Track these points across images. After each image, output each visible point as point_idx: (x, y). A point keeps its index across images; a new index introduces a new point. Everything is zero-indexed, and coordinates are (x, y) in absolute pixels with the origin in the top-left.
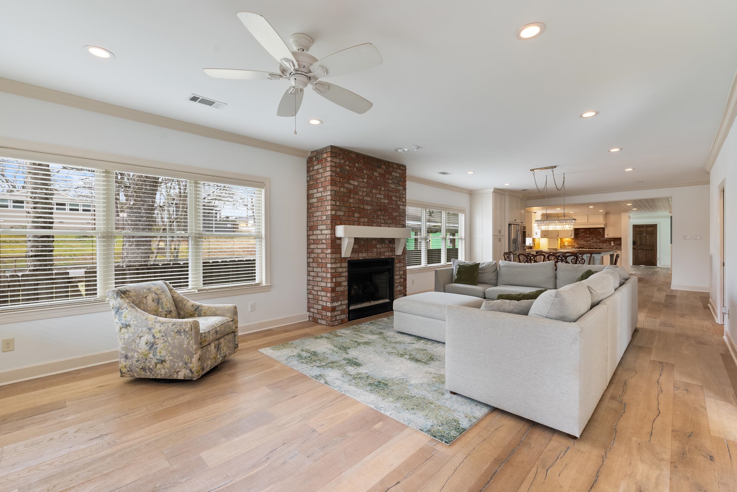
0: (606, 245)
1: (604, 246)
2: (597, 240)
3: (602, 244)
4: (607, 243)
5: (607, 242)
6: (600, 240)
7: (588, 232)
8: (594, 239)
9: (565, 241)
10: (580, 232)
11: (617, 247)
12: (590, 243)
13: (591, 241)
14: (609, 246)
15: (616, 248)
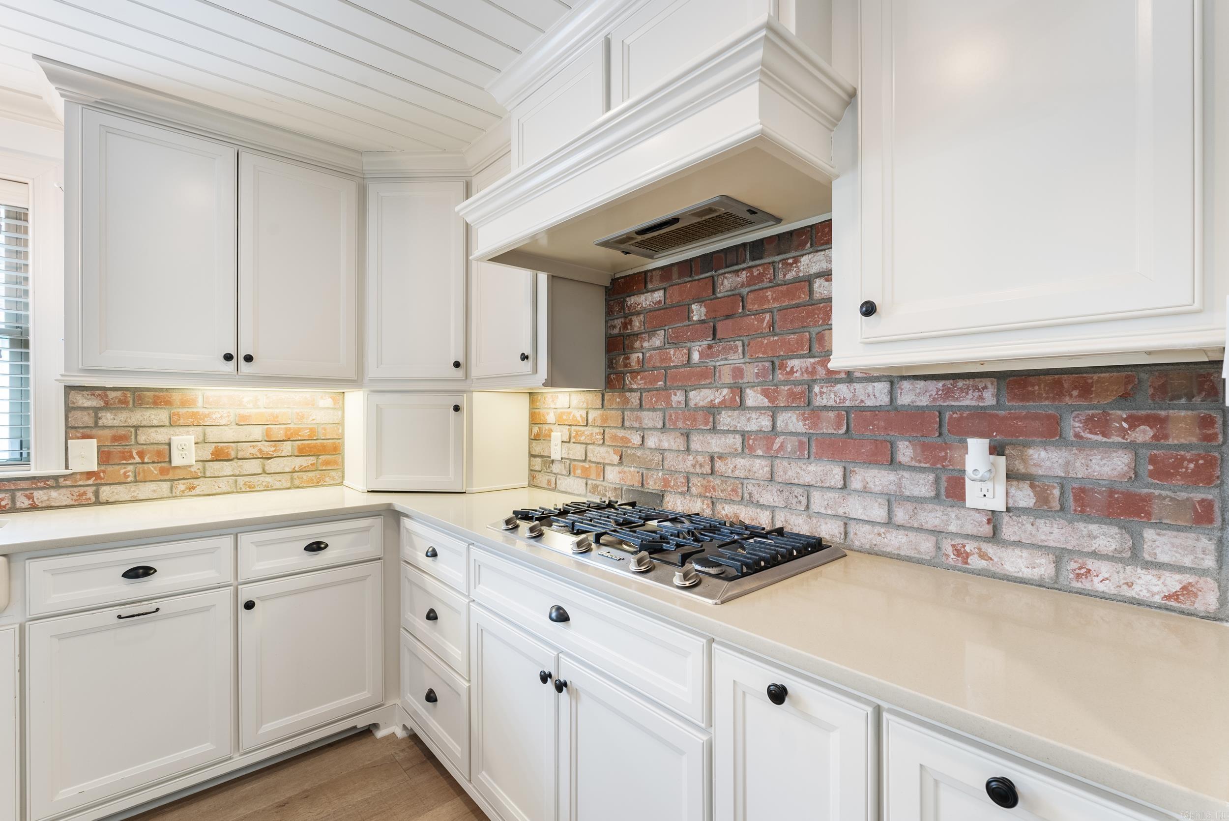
0: (891, 500)
1: (855, 507)
2: (774, 412)
3: (836, 474)
4: (892, 463)
5: (905, 451)
6: (812, 412)
7: (698, 312)
8: (753, 398)
9: (551, 418)
10: (637, 323)
11: (1060, 556)
12: (716, 444)
13: (726, 419)
14: (933, 517)
15: (1044, 568)
